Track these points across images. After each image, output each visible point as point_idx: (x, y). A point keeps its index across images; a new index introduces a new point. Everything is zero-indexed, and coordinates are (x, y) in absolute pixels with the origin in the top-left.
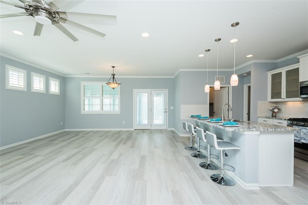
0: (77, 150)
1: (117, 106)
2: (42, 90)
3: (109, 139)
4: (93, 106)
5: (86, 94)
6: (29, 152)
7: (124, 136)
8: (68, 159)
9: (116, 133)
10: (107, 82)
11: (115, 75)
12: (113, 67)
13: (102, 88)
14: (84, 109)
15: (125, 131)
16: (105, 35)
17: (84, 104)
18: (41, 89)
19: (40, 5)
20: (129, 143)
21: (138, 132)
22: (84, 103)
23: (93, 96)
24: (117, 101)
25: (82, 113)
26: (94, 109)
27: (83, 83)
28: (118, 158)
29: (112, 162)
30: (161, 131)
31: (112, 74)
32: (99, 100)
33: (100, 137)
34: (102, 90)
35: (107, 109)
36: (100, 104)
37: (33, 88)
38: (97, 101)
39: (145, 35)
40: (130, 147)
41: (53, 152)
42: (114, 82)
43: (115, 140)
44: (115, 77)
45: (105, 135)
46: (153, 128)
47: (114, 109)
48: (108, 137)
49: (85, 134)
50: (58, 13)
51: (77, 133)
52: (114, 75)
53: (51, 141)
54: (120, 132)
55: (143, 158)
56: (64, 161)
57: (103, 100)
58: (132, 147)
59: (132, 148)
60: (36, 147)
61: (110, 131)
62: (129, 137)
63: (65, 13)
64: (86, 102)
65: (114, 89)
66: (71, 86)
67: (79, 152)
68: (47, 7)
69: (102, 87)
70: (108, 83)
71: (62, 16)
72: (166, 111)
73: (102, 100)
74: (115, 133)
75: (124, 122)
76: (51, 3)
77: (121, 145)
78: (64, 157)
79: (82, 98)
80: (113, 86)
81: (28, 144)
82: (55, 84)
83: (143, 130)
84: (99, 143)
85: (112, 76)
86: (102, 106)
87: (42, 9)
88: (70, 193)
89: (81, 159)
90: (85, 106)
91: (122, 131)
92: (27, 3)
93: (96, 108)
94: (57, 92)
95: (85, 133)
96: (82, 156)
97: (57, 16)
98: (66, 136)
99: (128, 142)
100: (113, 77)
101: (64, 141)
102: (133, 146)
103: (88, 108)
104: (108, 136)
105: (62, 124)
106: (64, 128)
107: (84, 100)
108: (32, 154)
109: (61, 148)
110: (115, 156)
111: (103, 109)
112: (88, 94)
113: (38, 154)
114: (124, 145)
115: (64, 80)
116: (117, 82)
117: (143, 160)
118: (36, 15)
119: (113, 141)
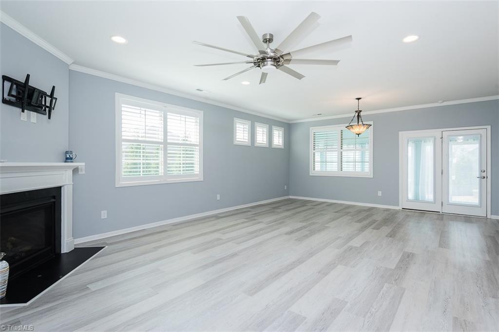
0: (304, 224)
1: (368, 164)
2: (264, 144)
3: (350, 217)
4: (327, 163)
5: (318, 146)
6: (252, 217)
7: (379, 217)
8: (292, 232)
9: (364, 210)
10: (348, 125)
11: (361, 111)
12: (359, 99)
13: (342, 135)
14: (314, 168)
15: (383, 208)
16: (338, 61)
17: (314, 161)
18: (264, 142)
19: (266, 55)
20: (386, 230)
21: (409, 213)
22: (314, 159)
23: (327, 148)
24: (368, 156)
25: (311, 174)
26: (329, 169)
27: (313, 130)
28: (361, 246)
29: (350, 250)
30: (468, 219)
31: (356, 112)
32: (337, 154)
33: (336, 212)
34: (342, 137)
35: (349, 169)
36: (338, 160)
37: (256, 141)
38: (333, 156)
39: (411, 39)
40: (387, 236)
41: (275, 221)
42: (360, 123)
43: (360, 221)
44: (362, 114)
45: (345, 211)
46: (446, 210)
47: (363, 169)
48: (349, 214)
49: (314, 206)
50: (282, 56)
51: (304, 203)
52: (359, 112)
53: (274, 208)
54: (371, 209)
55: (408, 256)
56: (287, 233)
57: (343, 154)
58: (391, 237)
59: (390, 239)
60: (259, 213)
61: (354, 206)
62: (387, 219)
63: (289, 54)
64: (318, 158)
65: (358, 134)
66: (298, 135)
67: (305, 227)
68: (272, 54)
69: (342, 132)
70: (350, 127)
71: (285, 58)
72: (484, 174)
73: (341, 154)
74: (361, 210)
75: (380, 193)
76: (276, 49)
77: (369, 230)
78: (287, 229)
79: (311, 151)
80: (358, 130)
81: (251, 208)
82: (279, 134)
83: (423, 213)
84: (334, 220)
85: (357, 114)
86: (341, 163)
87: (268, 58)
88: (292, 269)
89: (306, 236)
90: (316, 163)
91: (376, 208)
92: (255, 58)
93: (332, 168)
94: (281, 144)
95: (314, 204)
96: (309, 232)
97: (281, 59)
98: (290, 205)
99: (383, 227)
100: (358, 116)
101: (288, 210)
102: (392, 235)
103: (320, 166)
104: (350, 212)
105: (286, 189)
106: (288, 195)
107: (314, 155)
108: (255, 220)
109: (285, 218)
110: (357, 242)
111: (341, 168)
112: (320, 145)
113: (261, 221)
114: (375, 231)
115: (289, 127)
116: (364, 123)
117: (407, 259)
118: (263, 66)
119: (355, 222)
